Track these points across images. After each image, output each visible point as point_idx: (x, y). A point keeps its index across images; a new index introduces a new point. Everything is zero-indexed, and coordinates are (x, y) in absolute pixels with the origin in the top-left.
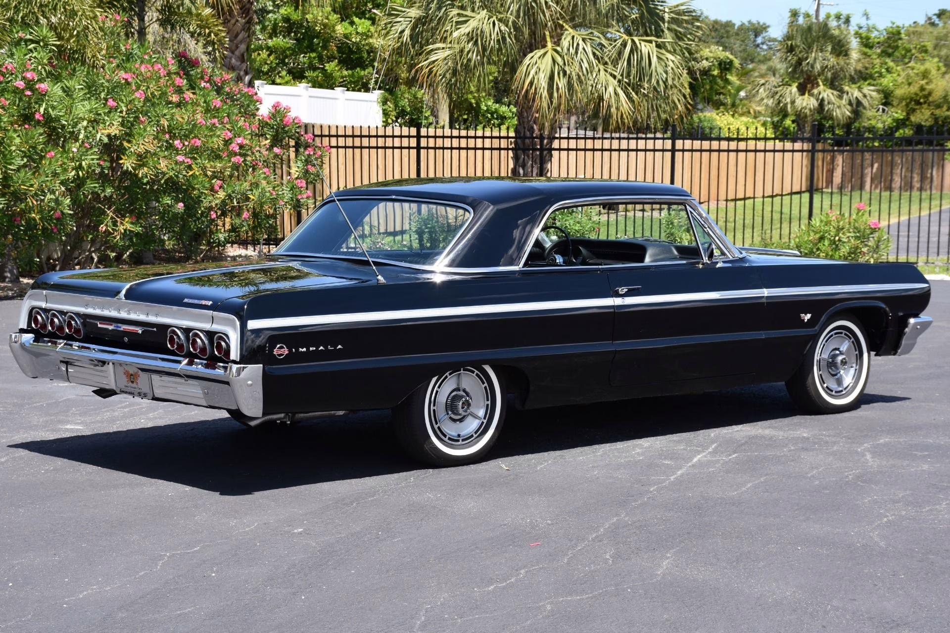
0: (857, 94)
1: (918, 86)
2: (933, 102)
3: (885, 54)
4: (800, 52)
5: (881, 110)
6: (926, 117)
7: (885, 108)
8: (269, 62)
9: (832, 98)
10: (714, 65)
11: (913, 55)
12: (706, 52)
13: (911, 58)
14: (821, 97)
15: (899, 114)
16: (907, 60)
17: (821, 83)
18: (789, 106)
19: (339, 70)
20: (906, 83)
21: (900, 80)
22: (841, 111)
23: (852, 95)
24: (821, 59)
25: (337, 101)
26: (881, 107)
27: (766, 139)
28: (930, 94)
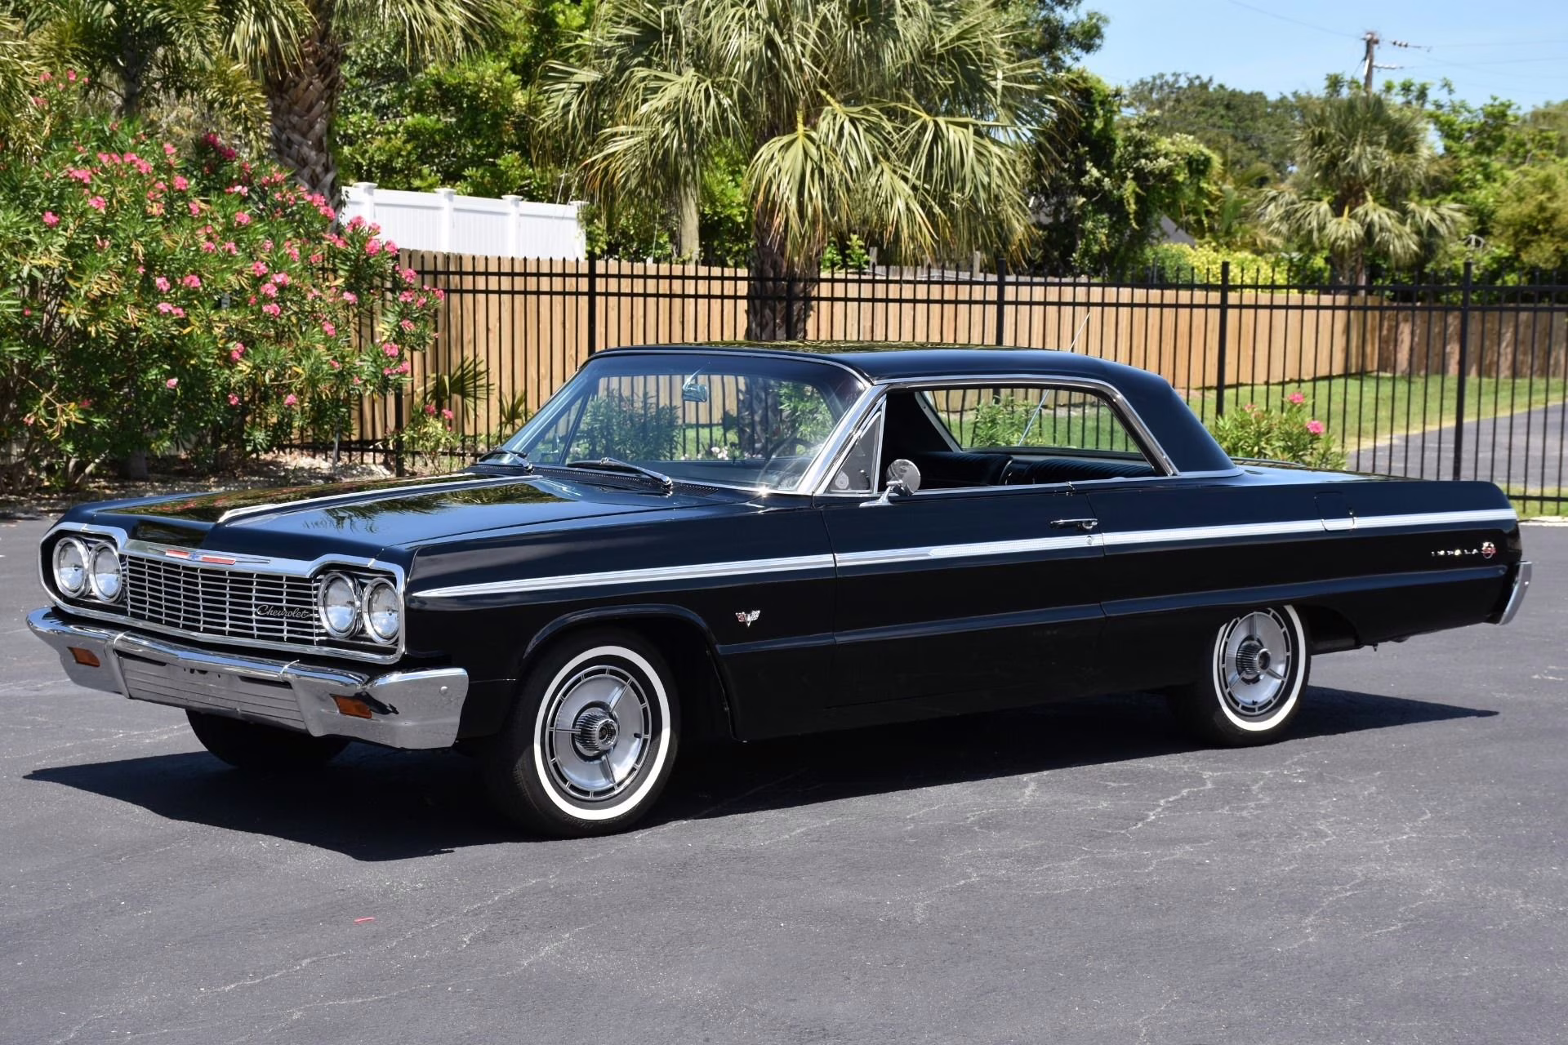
0: (1428, 215)
1: (1534, 203)
2: (1559, 230)
3: (1481, 149)
4: (1334, 146)
5: (1473, 242)
6: (1547, 255)
7: (1481, 239)
8: (404, 153)
9: (1388, 222)
10: (1177, 165)
11: (1528, 152)
12: (1164, 144)
13: (1525, 157)
14: (1368, 219)
15: (1500, 248)
16: (1517, 161)
17: (1370, 198)
18: (1315, 235)
19: (520, 166)
20: (1515, 198)
21: (1505, 192)
22: (1402, 243)
23: (1422, 219)
24: (1370, 156)
25: (505, 217)
26: (1473, 237)
27: (1273, 287)
28: (1554, 216)
